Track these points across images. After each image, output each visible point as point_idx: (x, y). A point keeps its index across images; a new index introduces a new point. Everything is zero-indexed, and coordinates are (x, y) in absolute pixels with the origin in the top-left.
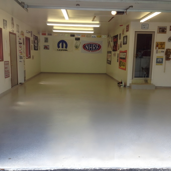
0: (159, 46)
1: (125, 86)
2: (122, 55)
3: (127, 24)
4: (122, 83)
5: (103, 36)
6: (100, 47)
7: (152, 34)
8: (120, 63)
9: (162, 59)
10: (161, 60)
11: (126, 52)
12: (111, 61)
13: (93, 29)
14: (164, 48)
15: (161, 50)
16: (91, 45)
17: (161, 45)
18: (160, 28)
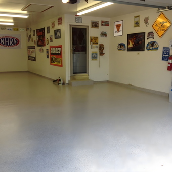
0: (93, 41)
1: (64, 84)
2: (55, 51)
3: (59, 17)
4: (60, 80)
5: (21, 30)
6: (17, 42)
7: (86, 29)
8: (52, 59)
9: (97, 54)
10: (95, 55)
11: (60, 47)
12: (35, 58)
13: (12, 21)
14: (97, 43)
15: (95, 45)
16: (7, 39)
17: (95, 40)
18: (93, 23)
